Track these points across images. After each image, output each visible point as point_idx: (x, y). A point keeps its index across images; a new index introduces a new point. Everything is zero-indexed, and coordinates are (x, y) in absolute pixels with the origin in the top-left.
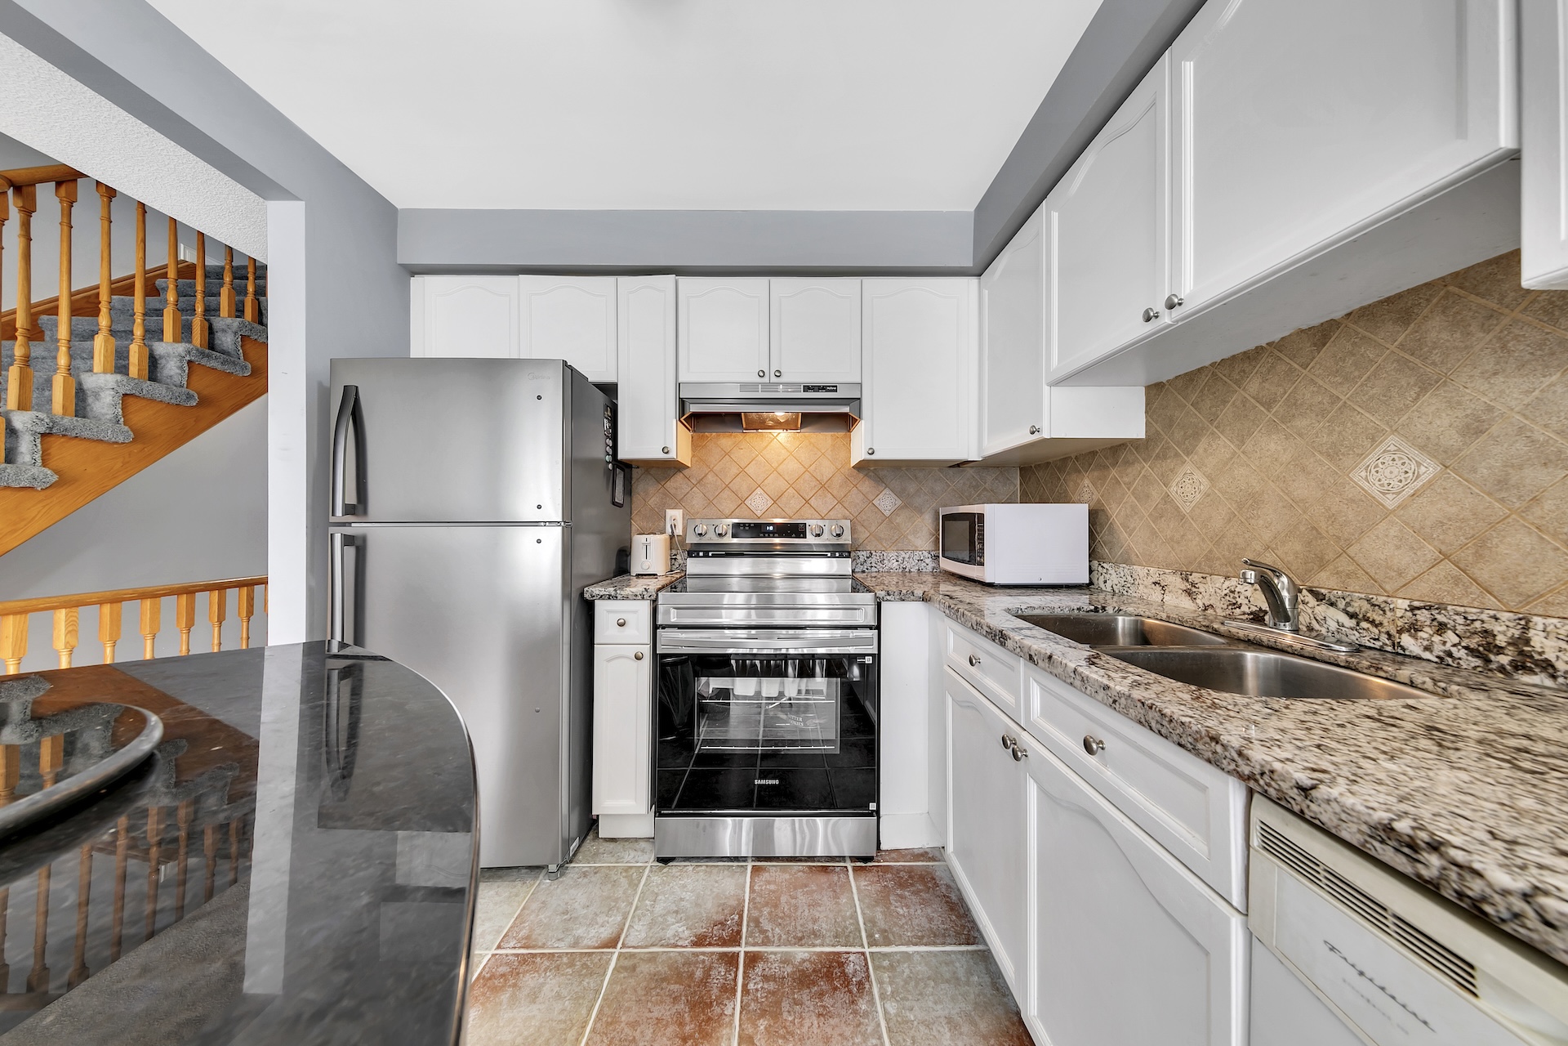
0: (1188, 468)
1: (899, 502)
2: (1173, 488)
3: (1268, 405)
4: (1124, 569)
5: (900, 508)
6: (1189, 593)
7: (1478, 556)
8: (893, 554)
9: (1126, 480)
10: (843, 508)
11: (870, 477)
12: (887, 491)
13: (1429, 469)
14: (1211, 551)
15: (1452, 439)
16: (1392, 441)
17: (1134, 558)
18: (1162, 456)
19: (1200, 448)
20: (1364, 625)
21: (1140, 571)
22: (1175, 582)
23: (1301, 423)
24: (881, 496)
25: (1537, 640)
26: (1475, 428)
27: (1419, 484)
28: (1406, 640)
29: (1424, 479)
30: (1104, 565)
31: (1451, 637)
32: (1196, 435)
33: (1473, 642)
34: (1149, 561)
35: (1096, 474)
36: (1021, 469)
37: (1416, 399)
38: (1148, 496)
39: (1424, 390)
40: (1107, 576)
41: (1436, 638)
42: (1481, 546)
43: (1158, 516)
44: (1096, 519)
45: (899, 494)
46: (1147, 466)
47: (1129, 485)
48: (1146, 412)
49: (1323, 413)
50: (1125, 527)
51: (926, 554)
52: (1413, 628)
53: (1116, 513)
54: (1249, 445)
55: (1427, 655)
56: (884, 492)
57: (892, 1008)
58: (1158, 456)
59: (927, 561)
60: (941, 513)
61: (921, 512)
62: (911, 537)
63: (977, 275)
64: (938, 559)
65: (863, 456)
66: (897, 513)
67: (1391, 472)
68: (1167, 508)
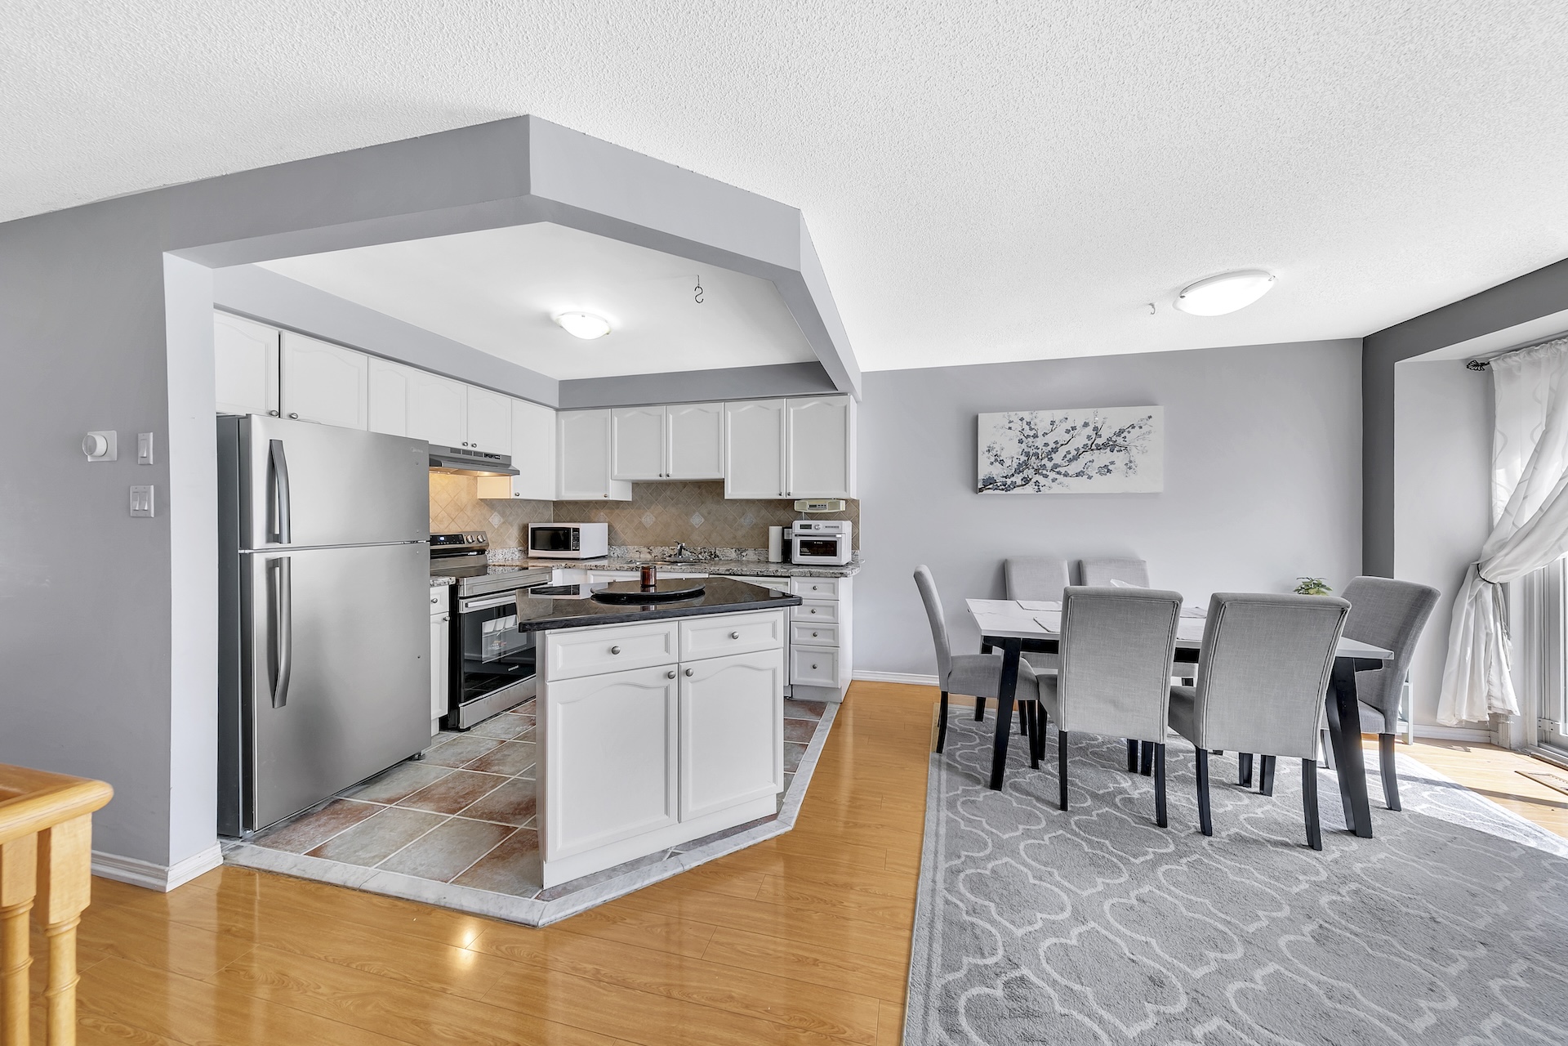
0: (648, 513)
1: (502, 520)
2: (643, 520)
3: (672, 499)
4: (623, 547)
5: (504, 523)
6: (649, 553)
7: (709, 538)
8: (500, 551)
9: (624, 515)
10: (474, 523)
11: (488, 508)
12: (496, 513)
13: (703, 520)
14: (655, 539)
15: (706, 515)
16: (697, 513)
17: (627, 544)
18: (639, 510)
19: (652, 508)
20: (693, 554)
21: (631, 547)
22: (645, 549)
23: (680, 506)
24: (494, 518)
25: (717, 552)
26: (709, 513)
27: (702, 523)
28: (700, 556)
30: (613, 547)
31: (706, 554)
32: (652, 504)
33: (709, 554)
34: (633, 544)
35: (607, 511)
36: (554, 503)
37: (700, 505)
38: (633, 522)
42: (710, 535)
43: (637, 528)
44: (611, 530)
45: (503, 514)
46: (631, 511)
47: (625, 517)
48: (632, 493)
49: (685, 506)
51: (516, 549)
52: (701, 553)
53: (618, 527)
54: (667, 509)
55: (703, 558)
56: (494, 514)
58: (636, 508)
59: (517, 552)
60: (531, 526)
61: (512, 526)
62: (507, 540)
63: (557, 410)
64: (526, 552)
65: (513, 497)
66: (500, 526)
67: (697, 520)
68: (641, 526)
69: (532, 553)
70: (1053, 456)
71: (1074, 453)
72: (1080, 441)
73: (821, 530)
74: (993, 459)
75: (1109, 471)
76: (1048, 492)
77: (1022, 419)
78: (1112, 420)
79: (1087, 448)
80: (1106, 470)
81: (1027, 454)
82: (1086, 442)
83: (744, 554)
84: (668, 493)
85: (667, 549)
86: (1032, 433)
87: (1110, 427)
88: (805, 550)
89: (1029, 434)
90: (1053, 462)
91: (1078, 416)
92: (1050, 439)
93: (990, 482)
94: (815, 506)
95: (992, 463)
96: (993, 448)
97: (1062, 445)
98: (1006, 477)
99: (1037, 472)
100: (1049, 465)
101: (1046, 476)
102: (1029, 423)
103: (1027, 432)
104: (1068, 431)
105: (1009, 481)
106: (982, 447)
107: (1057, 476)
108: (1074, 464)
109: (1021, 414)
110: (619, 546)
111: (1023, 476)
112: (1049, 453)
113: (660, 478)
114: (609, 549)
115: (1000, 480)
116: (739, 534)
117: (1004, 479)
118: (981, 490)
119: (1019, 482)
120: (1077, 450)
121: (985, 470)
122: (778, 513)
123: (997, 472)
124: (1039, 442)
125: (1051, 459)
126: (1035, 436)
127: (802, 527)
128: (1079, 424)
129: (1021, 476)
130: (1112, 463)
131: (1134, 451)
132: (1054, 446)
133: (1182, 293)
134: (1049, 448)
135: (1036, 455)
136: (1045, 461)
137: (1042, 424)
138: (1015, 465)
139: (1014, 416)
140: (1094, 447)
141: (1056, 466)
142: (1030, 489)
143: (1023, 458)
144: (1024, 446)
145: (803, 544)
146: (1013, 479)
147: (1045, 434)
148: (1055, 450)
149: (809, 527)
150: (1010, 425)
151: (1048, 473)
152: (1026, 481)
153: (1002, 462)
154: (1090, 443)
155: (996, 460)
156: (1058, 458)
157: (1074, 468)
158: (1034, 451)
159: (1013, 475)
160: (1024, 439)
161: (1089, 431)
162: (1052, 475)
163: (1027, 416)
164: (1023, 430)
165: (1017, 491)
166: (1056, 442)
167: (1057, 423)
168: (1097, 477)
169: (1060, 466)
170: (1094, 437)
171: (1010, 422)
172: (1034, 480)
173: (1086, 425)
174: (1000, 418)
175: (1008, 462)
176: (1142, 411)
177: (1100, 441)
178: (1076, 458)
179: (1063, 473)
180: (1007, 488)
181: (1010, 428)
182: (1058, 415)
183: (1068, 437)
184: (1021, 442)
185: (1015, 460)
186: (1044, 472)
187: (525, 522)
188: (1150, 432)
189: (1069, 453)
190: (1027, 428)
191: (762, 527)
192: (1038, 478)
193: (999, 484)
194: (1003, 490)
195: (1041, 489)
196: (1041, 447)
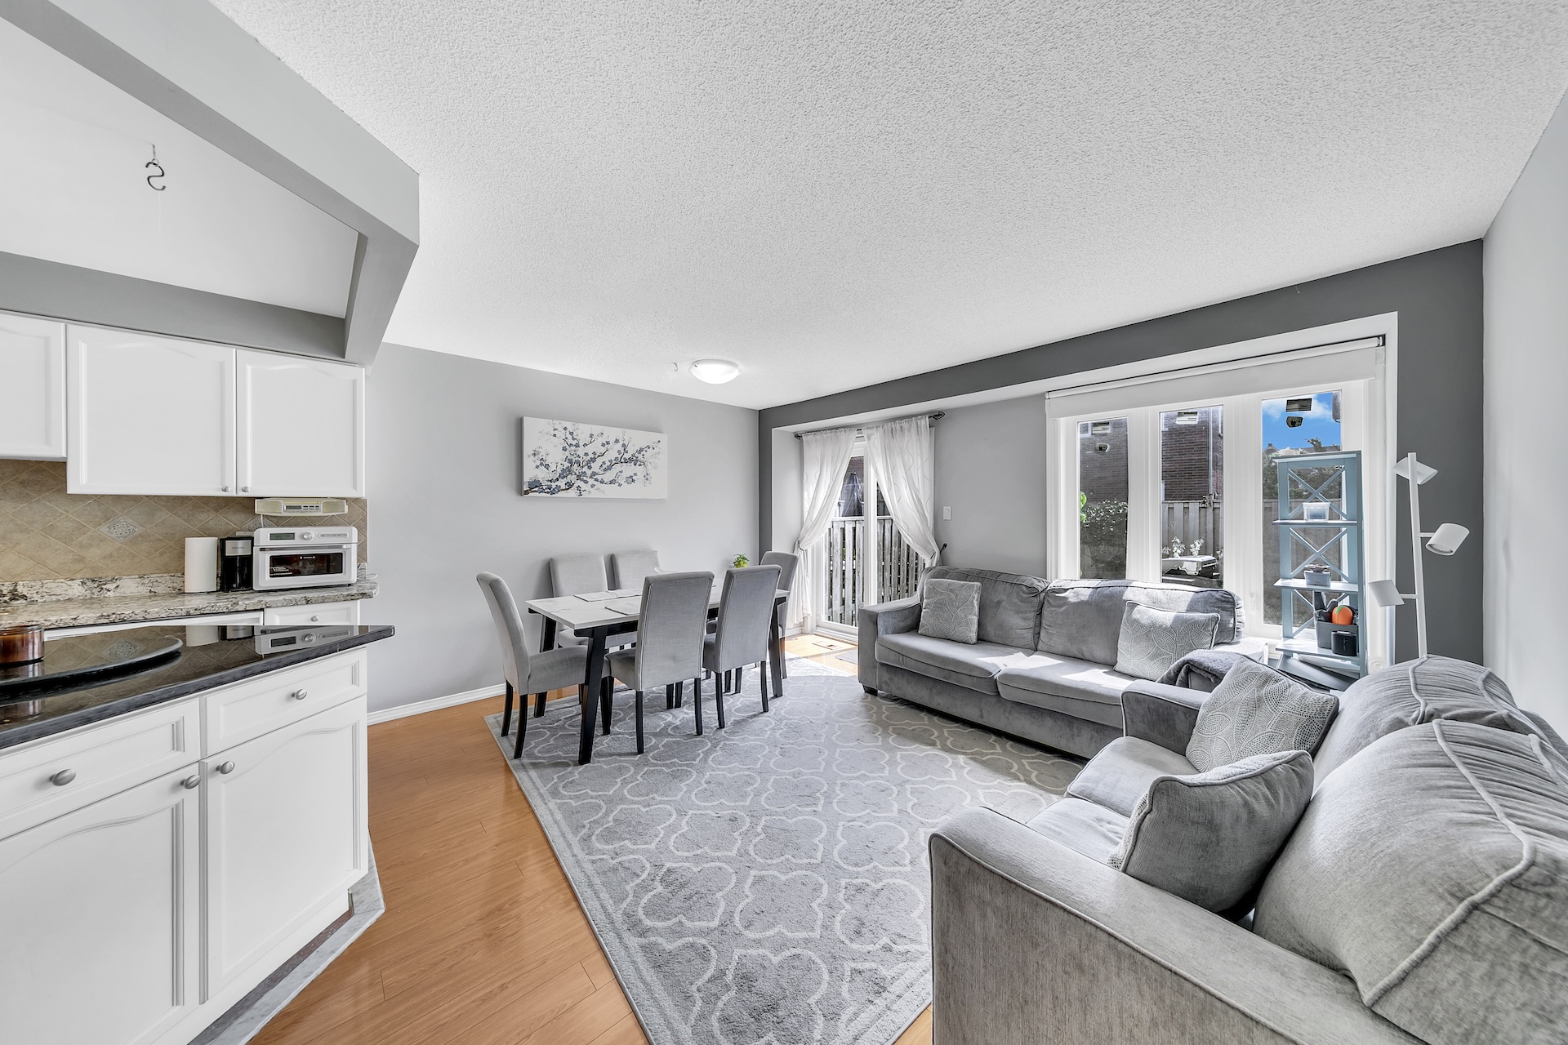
25: (20, 589)
70: (592, 464)
71: (608, 464)
72: (612, 454)
73: (311, 539)
74: (538, 463)
75: (633, 481)
76: (587, 496)
77: (565, 429)
78: (636, 440)
79: (618, 461)
80: (631, 480)
81: (570, 461)
82: (617, 455)
83: (110, 587)
86: (574, 442)
87: (634, 446)
88: (281, 569)
89: (572, 443)
90: (592, 470)
91: (612, 433)
92: (590, 449)
93: (535, 485)
94: (300, 507)
95: (537, 467)
96: (539, 453)
97: (599, 456)
98: (550, 481)
99: (579, 478)
100: (589, 472)
101: (586, 482)
102: (571, 433)
103: (570, 441)
104: (603, 445)
105: (554, 485)
106: (528, 450)
107: (596, 483)
108: (608, 472)
109: (565, 424)
111: (567, 480)
112: (589, 462)
115: (545, 483)
116: (94, 554)
117: (549, 483)
118: (526, 492)
119: (563, 487)
120: (610, 461)
121: (530, 472)
122: (203, 517)
123: (542, 475)
124: (581, 451)
125: (590, 468)
126: (577, 446)
127: (273, 537)
128: (612, 441)
129: (565, 481)
130: (635, 474)
131: (649, 466)
132: (593, 456)
133: (696, 363)
134: (589, 458)
135: (578, 462)
136: (585, 469)
137: (583, 438)
138: (559, 471)
139: (559, 425)
140: (622, 460)
141: (594, 474)
142: (572, 493)
143: (567, 464)
144: (567, 453)
145: (275, 561)
146: (558, 483)
147: (585, 445)
148: (593, 460)
149: (291, 536)
150: (555, 432)
151: (588, 480)
152: (570, 485)
153: (547, 466)
154: (620, 456)
155: (541, 464)
156: (595, 466)
157: (609, 476)
158: (577, 459)
159: (557, 479)
160: (567, 447)
161: (619, 446)
162: (591, 481)
163: (570, 426)
164: (567, 438)
165: (561, 494)
166: (594, 454)
167: (595, 436)
168: (625, 485)
169: (597, 474)
170: (623, 451)
171: (555, 430)
172: (576, 485)
173: (617, 441)
174: (544, 424)
175: (553, 467)
176: (655, 437)
177: (627, 456)
178: (609, 468)
179: (600, 480)
180: (552, 491)
181: (555, 435)
182: (596, 429)
183: (603, 450)
184: (564, 449)
185: (559, 465)
186: (585, 478)
188: (659, 453)
189: (604, 463)
190: (570, 437)
191: (161, 540)
192: (579, 483)
193: (544, 487)
194: (548, 493)
195: (583, 493)
196: (582, 456)
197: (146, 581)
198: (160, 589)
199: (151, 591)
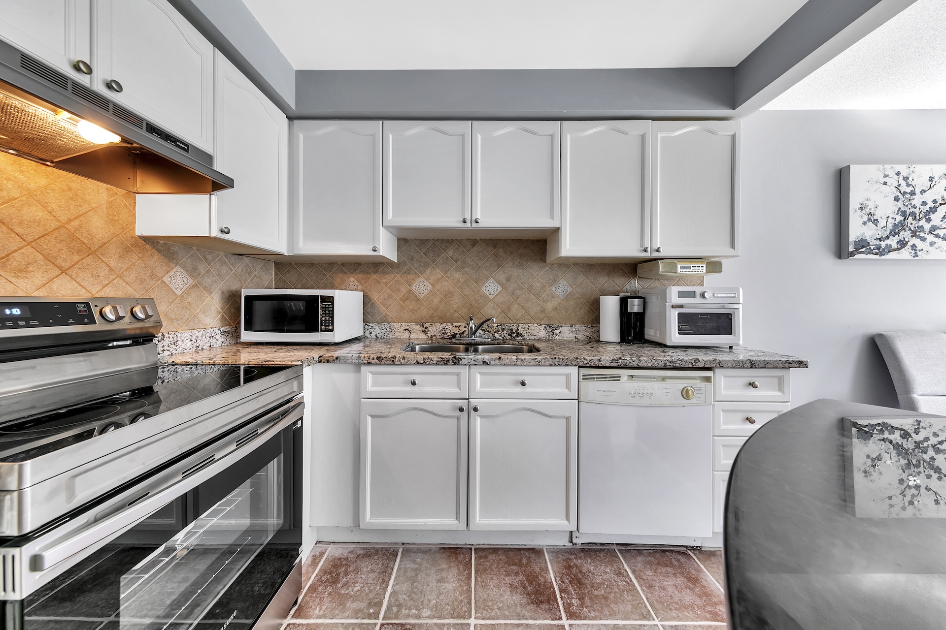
0: (422, 279)
1: (191, 282)
2: (414, 287)
3: (456, 261)
4: (385, 326)
5: (195, 286)
6: (424, 332)
7: (509, 311)
8: (187, 334)
9: (385, 281)
10: (124, 284)
11: (159, 251)
12: (178, 269)
13: (500, 289)
14: (432, 314)
15: (504, 281)
16: (492, 280)
17: (390, 319)
18: (408, 272)
19: (428, 271)
20: (486, 332)
21: (395, 325)
22: (418, 328)
23: (466, 270)
24: (171, 273)
25: (520, 329)
26: (508, 280)
27: (497, 292)
28: (496, 335)
29: (499, 291)
30: (370, 324)
31: (505, 332)
32: (426, 266)
33: (509, 332)
34: (401, 320)
35: (360, 276)
36: (276, 264)
37: (497, 269)
38: (399, 290)
39: (498, 267)
40: (372, 330)
41: (502, 333)
42: (509, 308)
43: (405, 299)
44: (367, 302)
45: (193, 272)
46: (398, 276)
47: (386, 284)
48: (398, 250)
49: (474, 268)
50: (384, 305)
51: (216, 330)
52: (497, 331)
53: (375, 297)
54: (449, 274)
55: (500, 338)
56: (175, 270)
57: (426, 613)
58: (405, 272)
59: (218, 337)
60: (245, 292)
61: (210, 293)
62: (201, 316)
63: (290, 118)
64: (234, 335)
65: (215, 233)
66: (188, 292)
67: (491, 288)
68: (410, 296)
69: (247, 336)
70: (932, 216)
73: (709, 297)
74: (865, 218)
76: (925, 257)
77: (898, 174)
81: (904, 214)
83: (557, 332)
84: (450, 253)
85: (449, 326)
86: (909, 190)
88: (685, 327)
89: (905, 194)
90: (932, 223)
92: (929, 197)
93: (862, 245)
95: (865, 223)
96: (866, 206)
97: (941, 204)
98: (880, 240)
99: (914, 234)
100: (927, 227)
101: (924, 239)
102: (906, 179)
103: (904, 188)
105: (883, 244)
106: (854, 202)
107: (936, 240)
109: (898, 168)
110: (379, 323)
111: (899, 238)
112: (928, 213)
113: (462, 225)
114: (364, 328)
115: (874, 243)
116: (550, 306)
117: (878, 242)
118: (852, 254)
119: (894, 246)
121: (857, 229)
123: (870, 233)
124: (917, 200)
125: (929, 220)
126: (913, 193)
127: (681, 295)
129: (894, 238)
132: (932, 205)
134: (927, 208)
135: (913, 214)
136: (923, 222)
137: (921, 182)
138: (890, 226)
139: (890, 170)
141: (934, 228)
142: (905, 254)
143: (899, 218)
144: (900, 204)
145: (682, 318)
146: (888, 242)
147: (923, 192)
148: (933, 210)
149: (692, 295)
150: (886, 180)
151: (926, 236)
152: (902, 244)
153: (876, 222)
155: (869, 220)
156: (936, 218)
158: (911, 210)
159: (888, 237)
160: (900, 196)
162: (930, 238)
163: (904, 170)
164: (899, 185)
165: (892, 255)
166: (935, 201)
167: (936, 179)
169: (939, 228)
171: (886, 176)
172: (910, 244)
174: (873, 171)
175: (882, 223)
179: (942, 235)
180: (880, 252)
181: (885, 183)
184: (897, 199)
185: (890, 220)
186: (922, 234)
187: (234, 287)
190: (903, 183)
191: (580, 298)
192: (915, 241)
193: (872, 247)
194: (876, 254)
195: (919, 253)
196: (918, 206)
197: (574, 329)
198: (580, 337)
199: (576, 338)
